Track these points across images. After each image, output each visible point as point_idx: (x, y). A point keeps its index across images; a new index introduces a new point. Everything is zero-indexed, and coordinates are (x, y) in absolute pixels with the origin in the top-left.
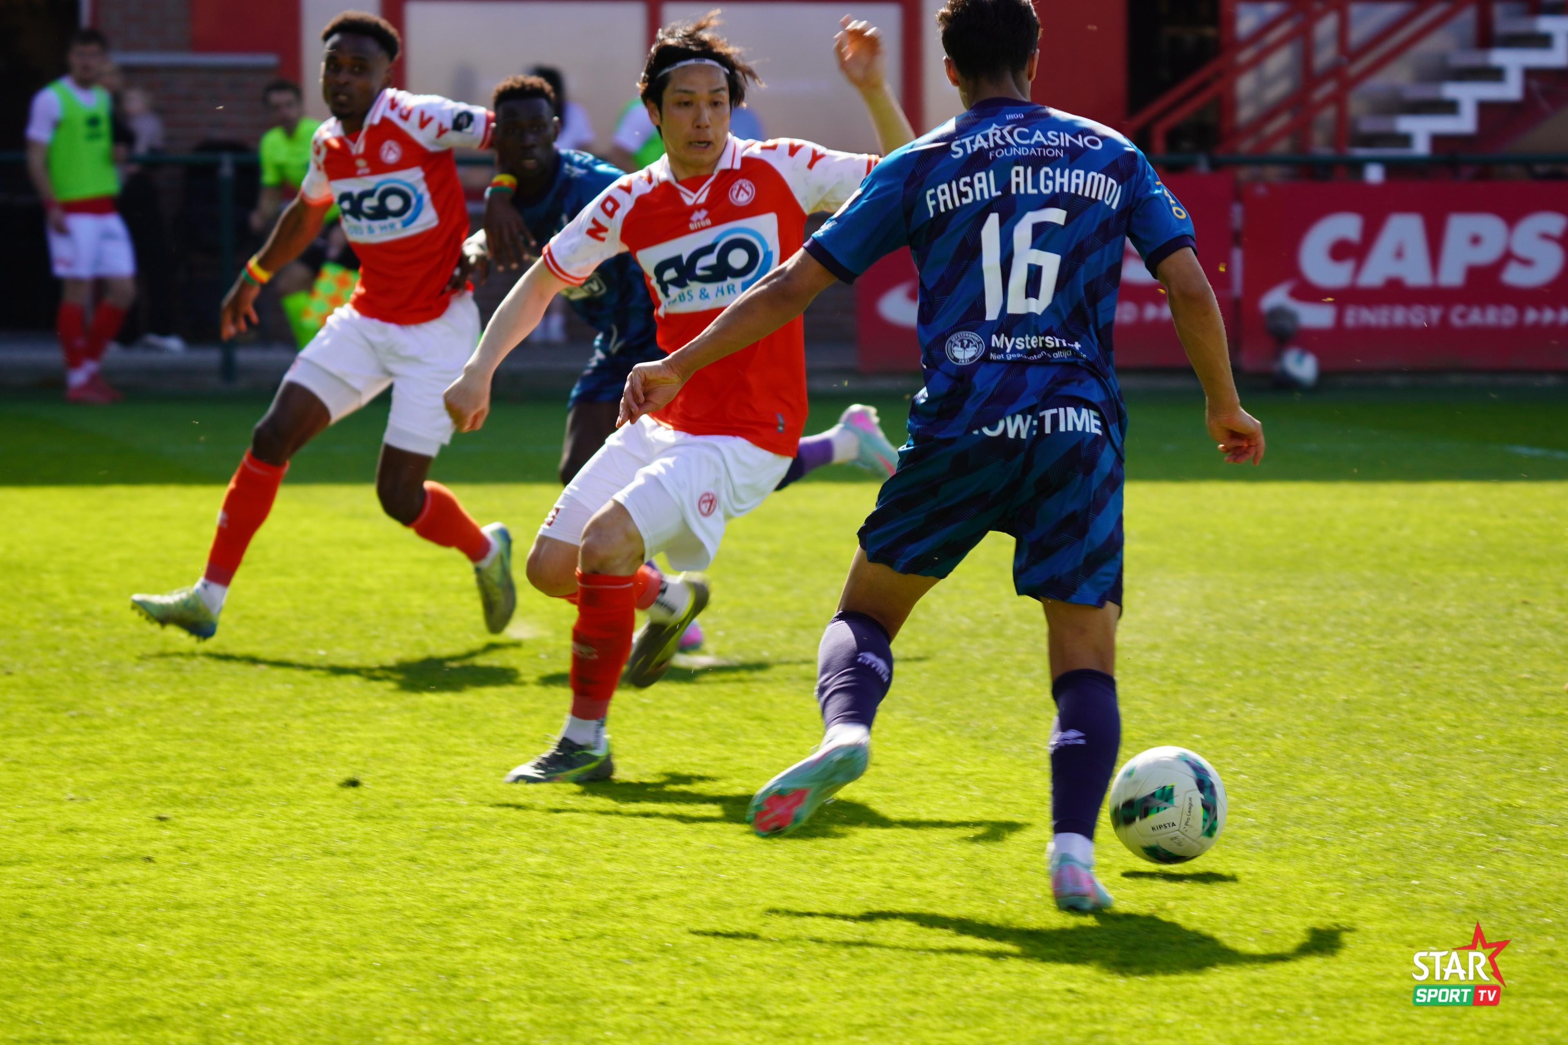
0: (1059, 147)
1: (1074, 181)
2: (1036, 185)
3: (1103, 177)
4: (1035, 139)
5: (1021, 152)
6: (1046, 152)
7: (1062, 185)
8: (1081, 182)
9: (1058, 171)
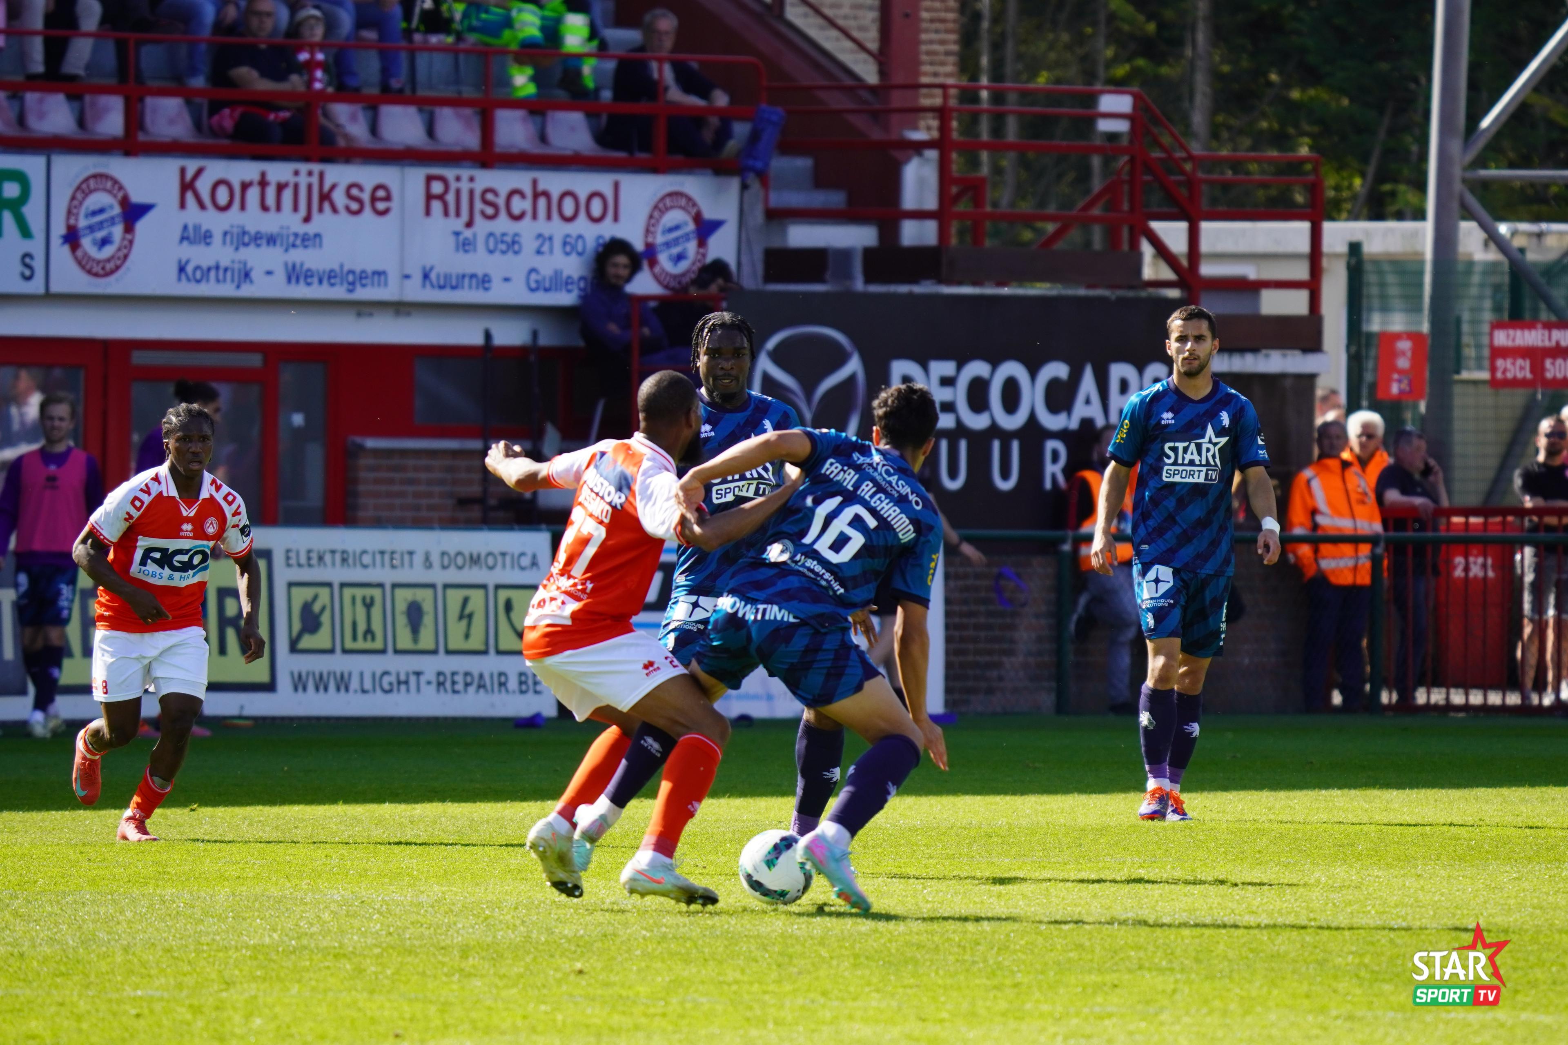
0: (898, 492)
1: (891, 512)
2: (872, 497)
3: (908, 522)
4: (891, 479)
5: (878, 478)
6: (889, 489)
7: (883, 508)
8: (894, 515)
9: (888, 501)
